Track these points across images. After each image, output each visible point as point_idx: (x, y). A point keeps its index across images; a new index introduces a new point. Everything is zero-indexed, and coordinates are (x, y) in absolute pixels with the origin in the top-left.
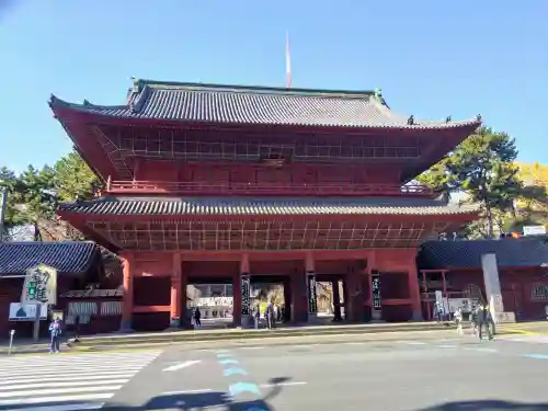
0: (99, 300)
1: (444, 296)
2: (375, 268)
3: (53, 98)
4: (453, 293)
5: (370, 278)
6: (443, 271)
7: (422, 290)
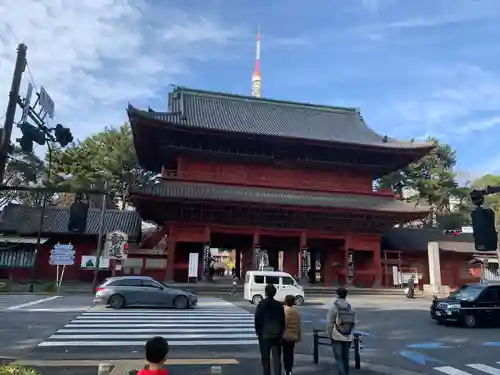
0: (145, 256)
1: (399, 270)
2: (351, 247)
3: (130, 106)
4: (405, 269)
5: (347, 254)
6: (400, 252)
7: (383, 265)
